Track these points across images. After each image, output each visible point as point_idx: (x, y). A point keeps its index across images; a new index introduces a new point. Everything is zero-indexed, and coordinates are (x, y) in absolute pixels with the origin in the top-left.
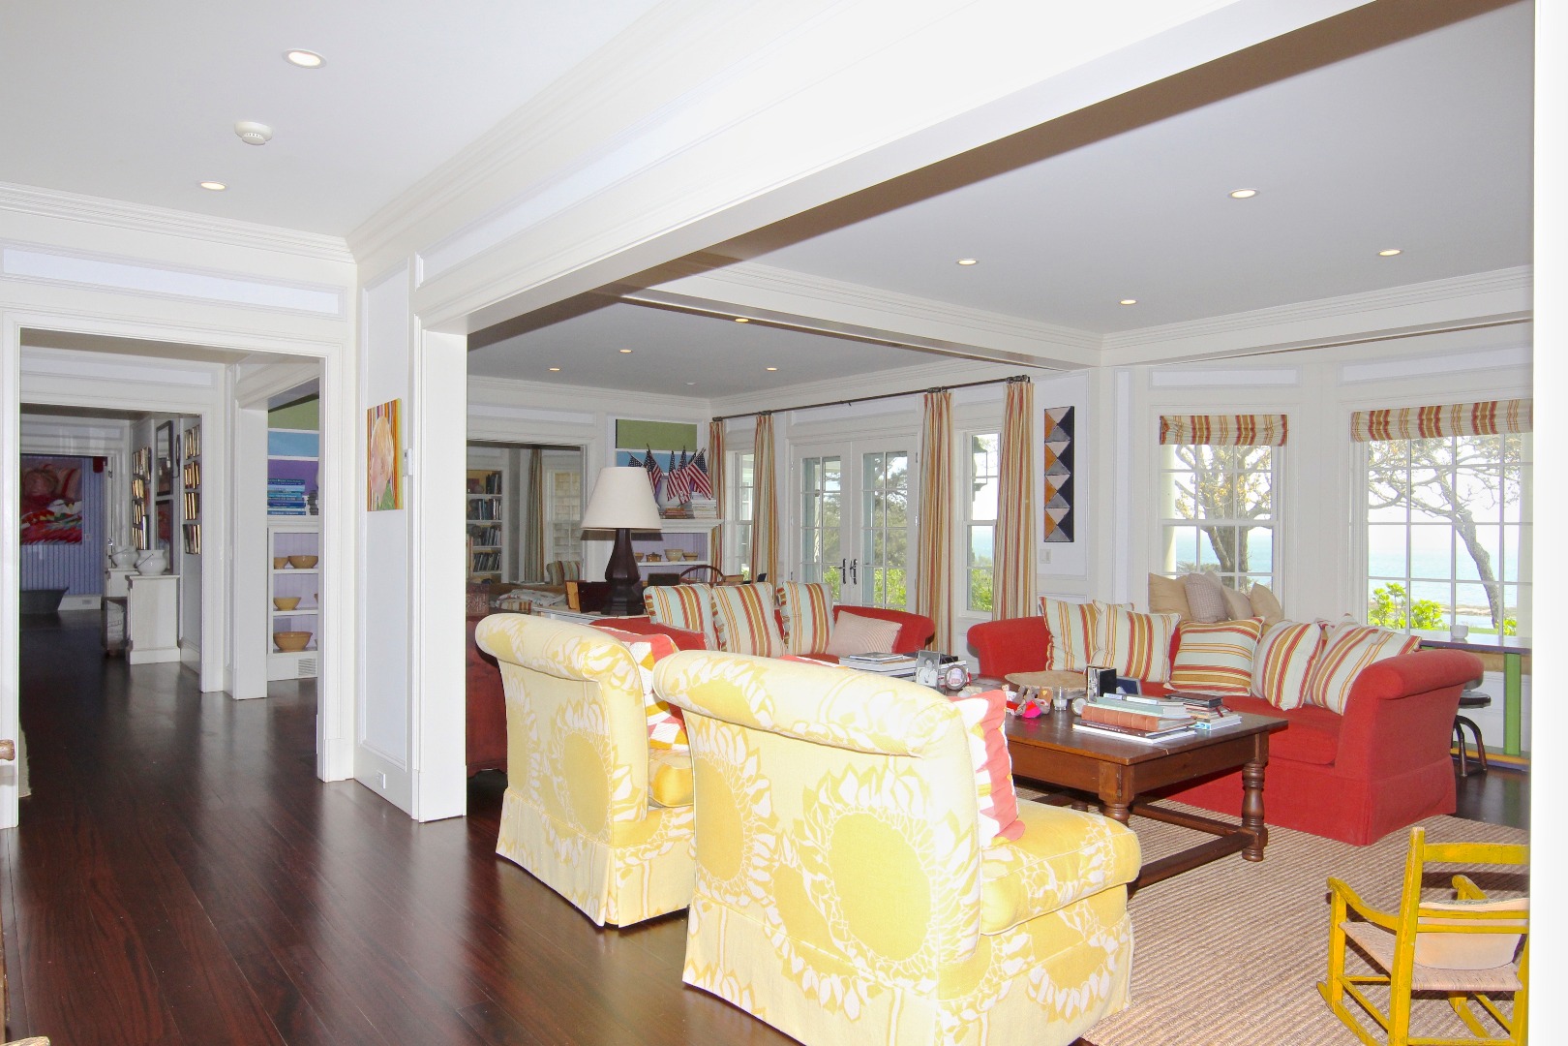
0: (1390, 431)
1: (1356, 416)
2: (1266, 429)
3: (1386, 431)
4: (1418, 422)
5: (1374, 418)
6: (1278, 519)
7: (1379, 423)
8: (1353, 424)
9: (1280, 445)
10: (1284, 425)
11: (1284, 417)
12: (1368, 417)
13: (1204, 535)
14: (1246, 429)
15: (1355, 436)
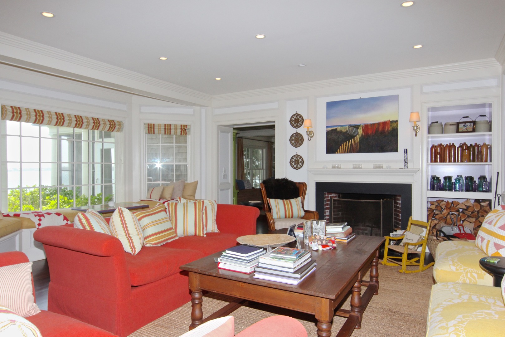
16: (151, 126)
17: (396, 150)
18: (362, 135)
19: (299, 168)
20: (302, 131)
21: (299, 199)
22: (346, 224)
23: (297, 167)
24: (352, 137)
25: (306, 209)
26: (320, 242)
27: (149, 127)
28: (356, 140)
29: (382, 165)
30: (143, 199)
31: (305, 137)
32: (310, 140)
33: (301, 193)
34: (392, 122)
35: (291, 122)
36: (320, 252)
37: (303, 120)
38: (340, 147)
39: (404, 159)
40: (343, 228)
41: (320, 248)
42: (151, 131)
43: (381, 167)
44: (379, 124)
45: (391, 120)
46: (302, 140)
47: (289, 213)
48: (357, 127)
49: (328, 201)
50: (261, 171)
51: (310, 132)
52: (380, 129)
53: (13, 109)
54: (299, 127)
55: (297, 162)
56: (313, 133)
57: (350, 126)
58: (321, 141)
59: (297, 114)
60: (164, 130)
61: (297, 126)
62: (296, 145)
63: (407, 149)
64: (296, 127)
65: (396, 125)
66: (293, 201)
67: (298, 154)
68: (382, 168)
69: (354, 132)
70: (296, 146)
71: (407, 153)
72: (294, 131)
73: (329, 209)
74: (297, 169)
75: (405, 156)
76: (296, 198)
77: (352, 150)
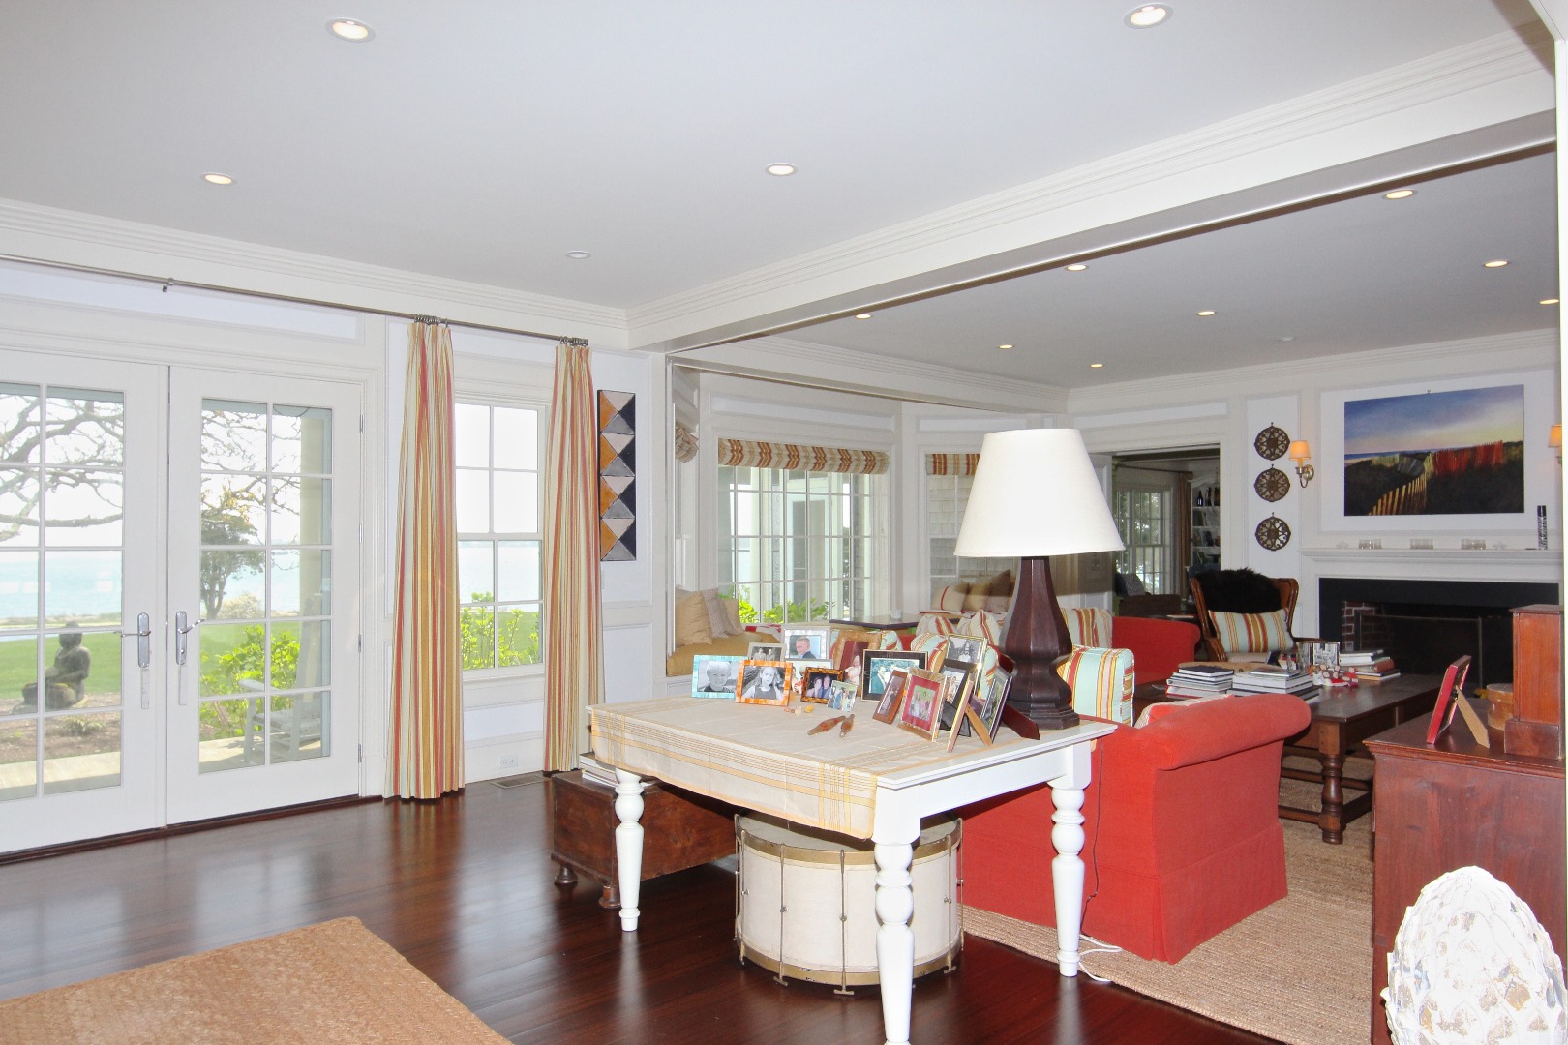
16: (940, 458)
17: (1520, 509)
18: (1433, 475)
19: (1280, 547)
20: (1285, 464)
21: (1281, 613)
22: (1380, 652)
23: (1273, 544)
24: (1409, 478)
25: (1296, 634)
26: (1327, 674)
27: (935, 462)
28: (1419, 484)
29: (1484, 541)
30: (924, 610)
31: (1294, 479)
32: (1304, 485)
33: (1284, 601)
34: (1509, 445)
35: (1258, 445)
36: (1327, 689)
37: (1287, 442)
38: (1380, 501)
39: (1536, 528)
40: (1373, 658)
41: (1328, 684)
42: (940, 469)
43: (1479, 546)
44: (1474, 450)
45: (1505, 441)
46: (1287, 485)
47: (1258, 642)
48: (1421, 456)
49: (1350, 620)
50: (1157, 550)
51: (1303, 469)
52: (1479, 461)
53: (732, 446)
54: (1278, 456)
55: (1271, 534)
56: (1313, 470)
57: (1403, 454)
58: (1332, 486)
59: (1272, 427)
60: (966, 466)
61: (1272, 453)
62: (1272, 495)
63: (1544, 507)
64: (1272, 456)
65: (1517, 452)
66: (1267, 617)
67: (1276, 516)
68: (1484, 548)
69: (1414, 469)
70: (1271, 499)
71: (1544, 514)
72: (1265, 464)
73: (1352, 640)
74: (1274, 550)
75: (1540, 522)
76: (1274, 611)
77: (1408, 507)
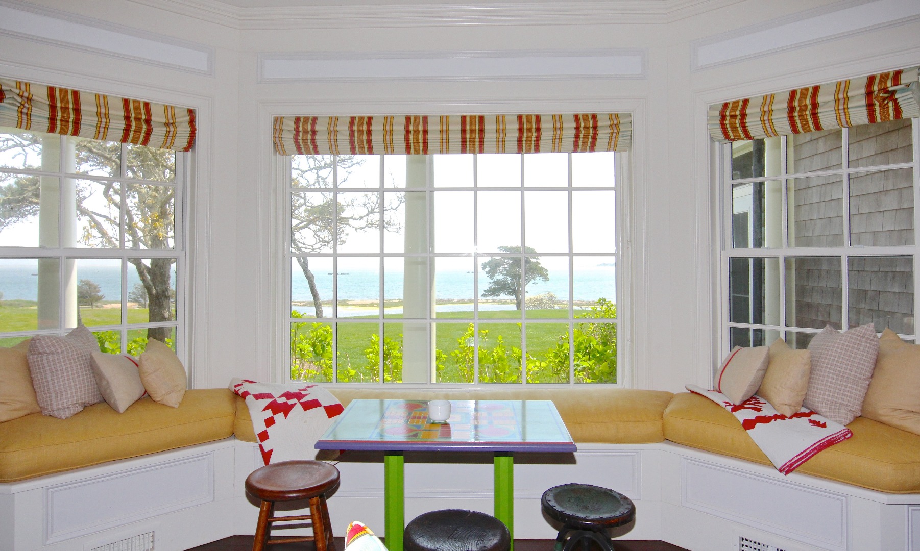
0: (318, 143)
1: (279, 121)
2: (167, 124)
3: (313, 141)
4: (348, 133)
5: (301, 125)
6: (183, 248)
7: (306, 132)
8: (275, 130)
9: (186, 150)
10: (192, 122)
11: (191, 112)
12: (292, 124)
13: (131, 267)
14: (138, 120)
15: (278, 147)
